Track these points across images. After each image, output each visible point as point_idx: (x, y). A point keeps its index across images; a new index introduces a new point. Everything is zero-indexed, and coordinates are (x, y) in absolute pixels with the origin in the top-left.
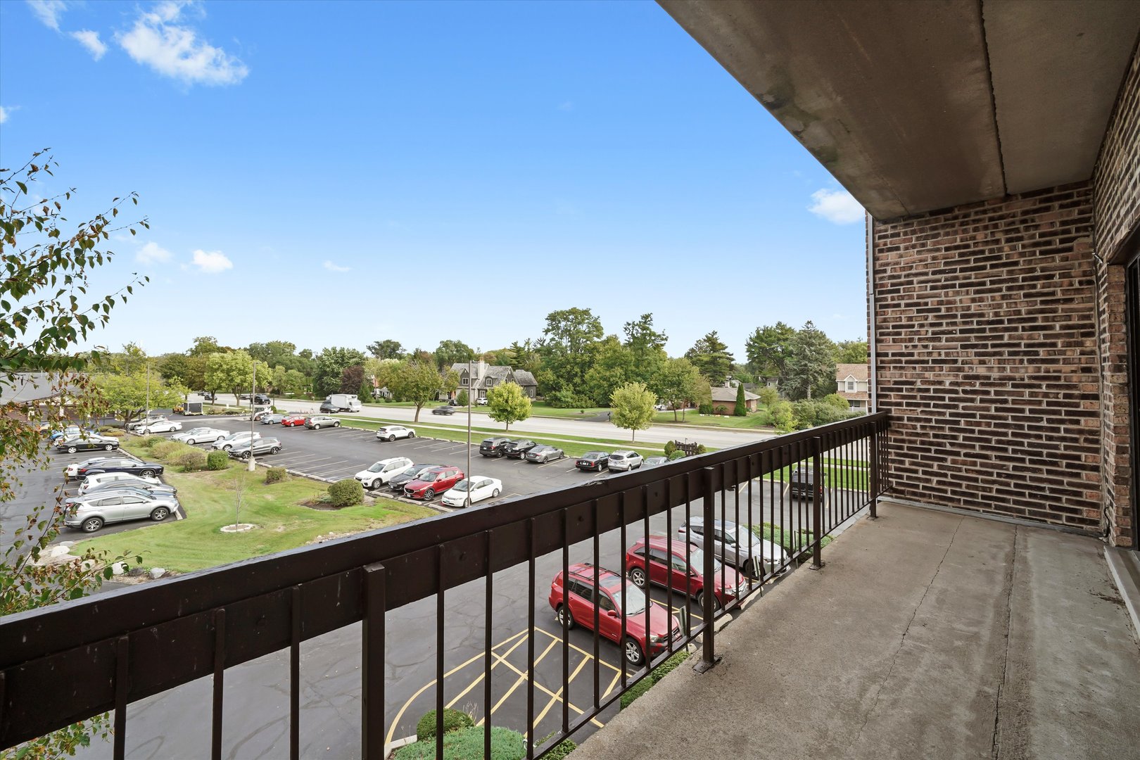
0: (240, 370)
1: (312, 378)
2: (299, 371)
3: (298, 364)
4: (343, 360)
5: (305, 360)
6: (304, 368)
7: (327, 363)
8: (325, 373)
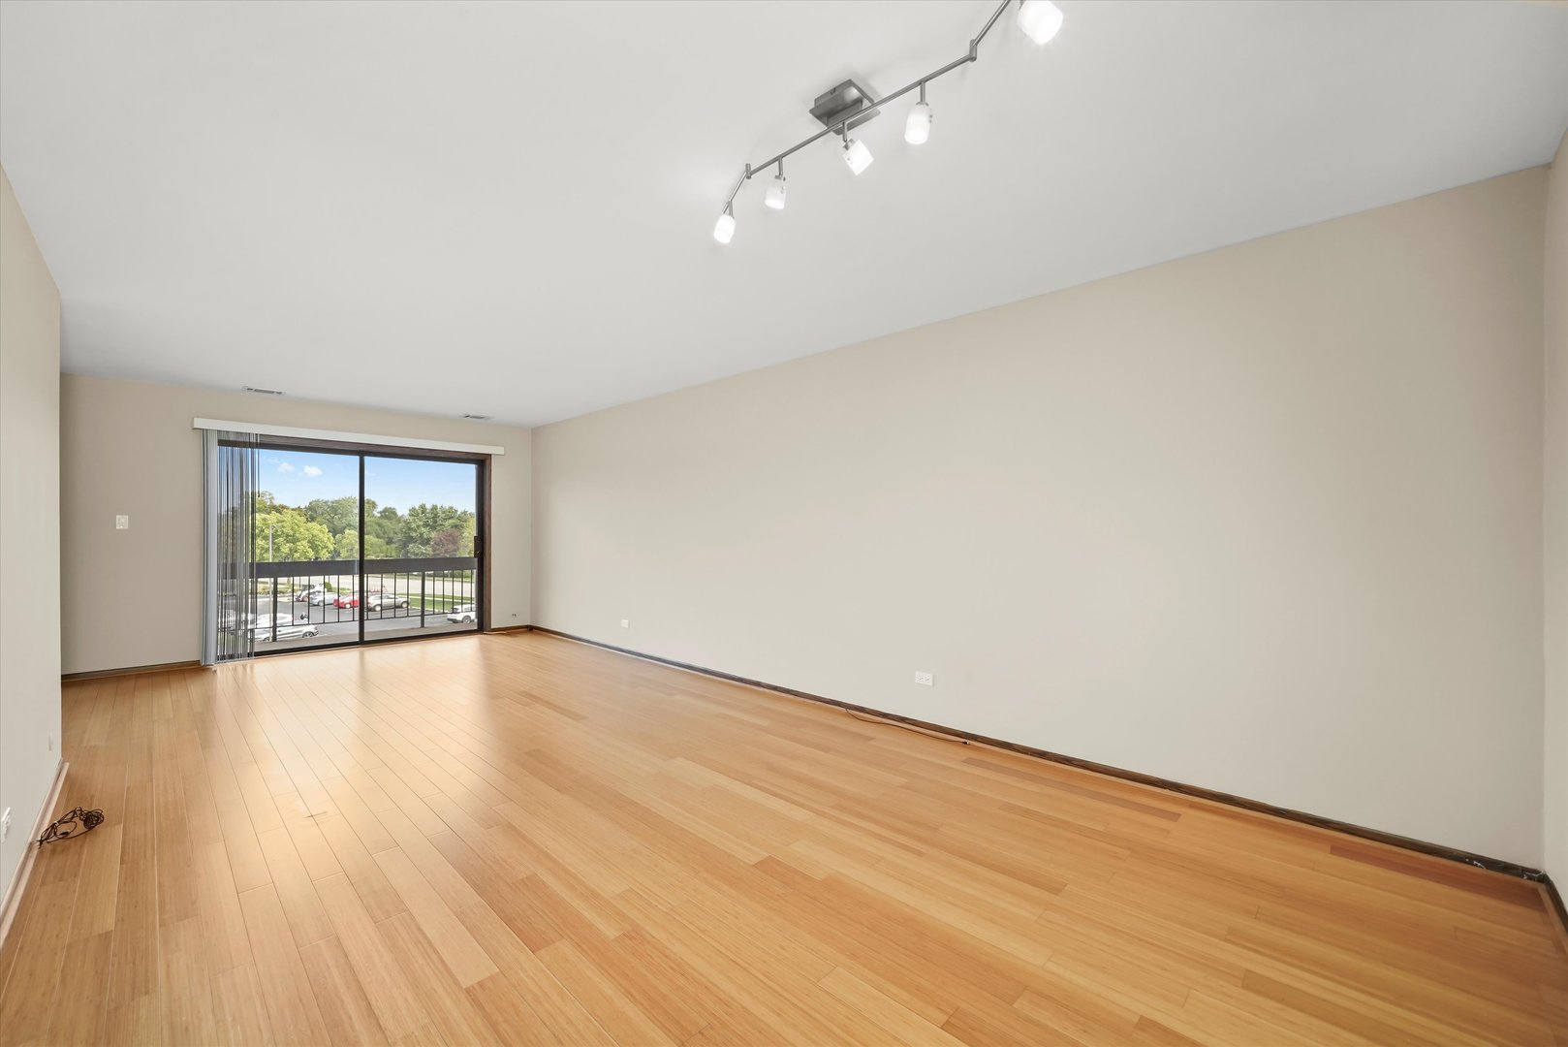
0: (287, 536)
1: (394, 546)
2: (378, 537)
3: (377, 527)
4: (435, 522)
5: (385, 522)
6: (384, 533)
7: (413, 526)
8: (411, 539)
